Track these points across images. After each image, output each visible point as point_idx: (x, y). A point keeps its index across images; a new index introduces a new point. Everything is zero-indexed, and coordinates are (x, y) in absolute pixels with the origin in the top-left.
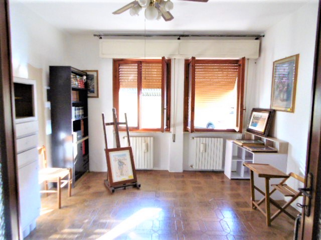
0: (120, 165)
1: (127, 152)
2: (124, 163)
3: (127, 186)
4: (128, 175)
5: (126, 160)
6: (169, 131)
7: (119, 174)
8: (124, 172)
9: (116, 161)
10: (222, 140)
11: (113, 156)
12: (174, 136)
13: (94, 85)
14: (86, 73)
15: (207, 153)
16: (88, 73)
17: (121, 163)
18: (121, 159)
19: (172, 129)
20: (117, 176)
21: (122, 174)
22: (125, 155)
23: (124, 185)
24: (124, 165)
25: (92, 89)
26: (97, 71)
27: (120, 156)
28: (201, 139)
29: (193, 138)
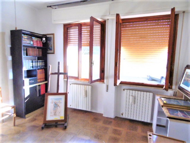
0: (55, 107)
1: (63, 97)
2: (59, 106)
3: (58, 125)
4: (60, 116)
5: (61, 103)
6: (103, 82)
7: (53, 114)
8: (57, 113)
9: (52, 103)
10: (151, 94)
11: (51, 99)
12: (107, 86)
13: (52, 45)
14: (46, 36)
15: (136, 105)
16: (48, 36)
17: (56, 105)
18: (57, 101)
19: (105, 81)
20: (51, 116)
21: (55, 114)
22: (61, 99)
23: (56, 123)
24: (58, 107)
25: (51, 48)
26: (53, 34)
27: (57, 99)
28: (131, 91)
29: (124, 90)
